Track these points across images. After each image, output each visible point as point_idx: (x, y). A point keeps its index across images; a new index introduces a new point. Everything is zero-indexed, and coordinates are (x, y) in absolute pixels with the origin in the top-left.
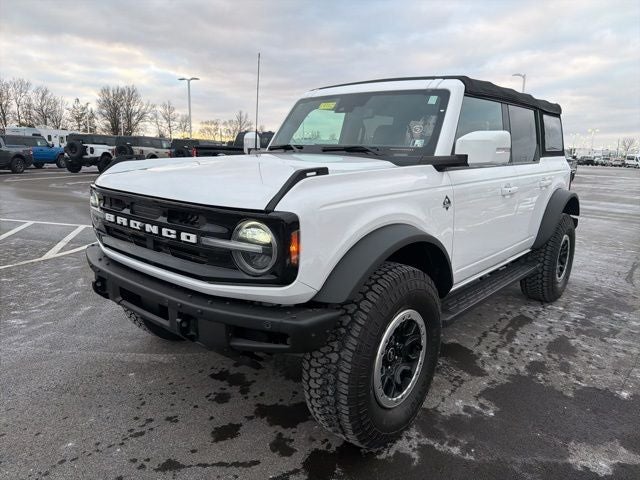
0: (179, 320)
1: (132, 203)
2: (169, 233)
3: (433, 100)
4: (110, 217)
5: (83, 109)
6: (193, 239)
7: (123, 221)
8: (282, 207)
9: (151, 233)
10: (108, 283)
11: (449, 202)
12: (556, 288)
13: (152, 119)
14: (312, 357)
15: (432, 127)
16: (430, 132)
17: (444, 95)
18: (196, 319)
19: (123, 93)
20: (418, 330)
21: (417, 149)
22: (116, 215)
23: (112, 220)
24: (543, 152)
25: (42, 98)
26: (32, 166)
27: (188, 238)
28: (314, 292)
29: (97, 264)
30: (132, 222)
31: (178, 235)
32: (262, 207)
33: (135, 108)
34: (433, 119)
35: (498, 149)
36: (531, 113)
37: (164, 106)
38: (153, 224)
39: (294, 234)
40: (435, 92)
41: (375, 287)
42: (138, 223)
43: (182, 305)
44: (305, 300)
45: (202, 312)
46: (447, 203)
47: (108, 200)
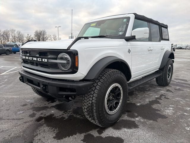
0: (42, 86)
1: (30, 52)
2: (40, 60)
3: (125, 20)
4: (24, 57)
5: (30, 37)
6: (46, 60)
7: (27, 58)
8: (72, 48)
9: (35, 60)
10: (24, 78)
11: (130, 51)
12: (167, 82)
13: (50, 39)
14: (85, 96)
15: (125, 28)
16: (124, 30)
17: (128, 19)
18: (47, 86)
19: (42, 32)
20: (119, 89)
21: (120, 35)
22: (26, 56)
23: (25, 58)
24: (162, 39)
25: (19, 34)
26: (13, 53)
27: (45, 60)
28: (84, 76)
29: (21, 72)
30: (30, 58)
31: (42, 60)
32: (66, 48)
33: (45, 36)
34: (125, 26)
35: (145, 33)
36: (158, 26)
37: (53, 35)
38: (35, 57)
39: (76, 56)
40: (125, 18)
41: (104, 75)
42: (31, 58)
43: (43, 82)
44: (82, 79)
45: (49, 83)
46: (129, 51)
47: (24, 52)
